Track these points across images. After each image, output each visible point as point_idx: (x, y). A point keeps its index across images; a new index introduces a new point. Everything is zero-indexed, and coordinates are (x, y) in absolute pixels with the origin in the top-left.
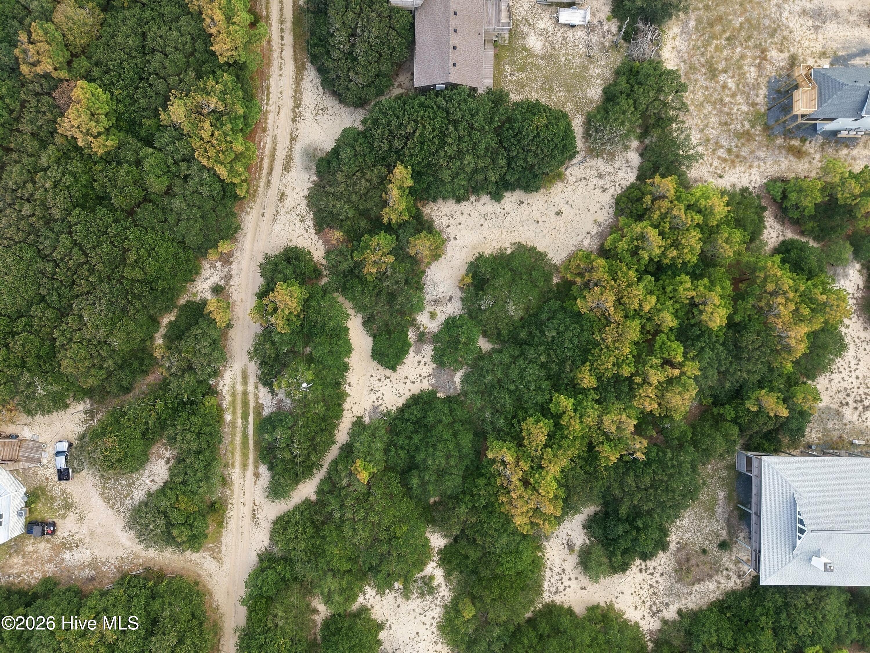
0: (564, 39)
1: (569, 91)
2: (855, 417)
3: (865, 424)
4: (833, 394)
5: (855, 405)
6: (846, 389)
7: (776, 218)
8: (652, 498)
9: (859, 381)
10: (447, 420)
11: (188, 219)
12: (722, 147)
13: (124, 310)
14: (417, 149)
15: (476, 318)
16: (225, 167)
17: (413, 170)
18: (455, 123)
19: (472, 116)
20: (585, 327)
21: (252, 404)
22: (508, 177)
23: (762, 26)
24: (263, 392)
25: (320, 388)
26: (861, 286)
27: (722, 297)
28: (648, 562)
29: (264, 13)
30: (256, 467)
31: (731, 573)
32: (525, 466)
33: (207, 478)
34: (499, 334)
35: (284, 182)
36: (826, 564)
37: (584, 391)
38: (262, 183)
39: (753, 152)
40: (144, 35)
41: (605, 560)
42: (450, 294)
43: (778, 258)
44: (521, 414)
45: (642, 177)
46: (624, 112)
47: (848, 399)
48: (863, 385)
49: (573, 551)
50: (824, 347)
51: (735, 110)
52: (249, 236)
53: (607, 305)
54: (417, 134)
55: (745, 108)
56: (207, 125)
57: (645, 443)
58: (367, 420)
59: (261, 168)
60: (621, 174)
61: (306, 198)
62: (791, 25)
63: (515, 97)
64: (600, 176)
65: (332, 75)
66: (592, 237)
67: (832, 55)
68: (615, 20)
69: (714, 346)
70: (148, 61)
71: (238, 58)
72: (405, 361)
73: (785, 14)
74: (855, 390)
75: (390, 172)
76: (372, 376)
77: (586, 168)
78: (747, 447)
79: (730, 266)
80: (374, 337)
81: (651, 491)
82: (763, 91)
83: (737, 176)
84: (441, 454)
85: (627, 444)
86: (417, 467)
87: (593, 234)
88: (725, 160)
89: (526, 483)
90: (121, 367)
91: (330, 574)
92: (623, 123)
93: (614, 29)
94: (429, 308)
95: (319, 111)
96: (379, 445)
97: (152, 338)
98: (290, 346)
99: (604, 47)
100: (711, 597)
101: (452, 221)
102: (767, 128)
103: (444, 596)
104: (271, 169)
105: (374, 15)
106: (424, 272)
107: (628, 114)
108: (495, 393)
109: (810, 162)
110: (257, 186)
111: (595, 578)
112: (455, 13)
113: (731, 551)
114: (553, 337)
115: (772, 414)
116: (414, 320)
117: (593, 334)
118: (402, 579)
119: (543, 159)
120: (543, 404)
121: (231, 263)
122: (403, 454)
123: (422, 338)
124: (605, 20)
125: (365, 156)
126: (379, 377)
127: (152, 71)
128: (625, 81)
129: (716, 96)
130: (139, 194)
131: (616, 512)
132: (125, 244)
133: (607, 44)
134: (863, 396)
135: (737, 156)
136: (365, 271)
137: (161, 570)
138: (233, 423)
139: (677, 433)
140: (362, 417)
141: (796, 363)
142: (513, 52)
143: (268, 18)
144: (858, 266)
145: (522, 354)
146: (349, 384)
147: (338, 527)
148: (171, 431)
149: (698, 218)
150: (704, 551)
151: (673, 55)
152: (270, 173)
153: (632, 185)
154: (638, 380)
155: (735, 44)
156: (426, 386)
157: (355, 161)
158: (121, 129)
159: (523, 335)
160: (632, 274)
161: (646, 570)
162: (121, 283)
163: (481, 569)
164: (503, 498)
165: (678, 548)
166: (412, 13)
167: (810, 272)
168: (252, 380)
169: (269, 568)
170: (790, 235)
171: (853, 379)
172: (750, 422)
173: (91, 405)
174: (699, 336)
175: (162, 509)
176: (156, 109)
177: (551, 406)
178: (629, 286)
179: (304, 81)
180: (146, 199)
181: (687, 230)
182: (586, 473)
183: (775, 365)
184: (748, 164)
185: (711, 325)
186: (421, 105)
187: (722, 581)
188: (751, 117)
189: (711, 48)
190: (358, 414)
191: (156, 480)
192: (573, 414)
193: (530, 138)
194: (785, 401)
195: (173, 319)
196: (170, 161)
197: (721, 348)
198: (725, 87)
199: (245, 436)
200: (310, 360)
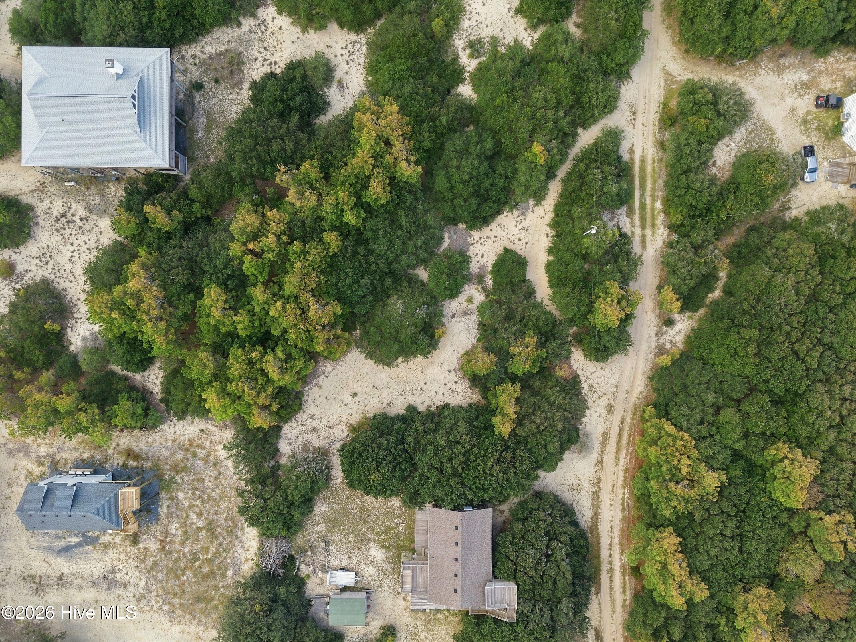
0: (350, 558)
1: (345, 509)
2: (74, 206)
3: (64, 200)
4: (96, 229)
5: (74, 218)
6: (83, 233)
7: (151, 393)
8: (270, 129)
9: (71, 241)
10: (459, 201)
11: (700, 384)
12: (202, 459)
13: (758, 301)
14: (489, 450)
15: (431, 298)
16: (667, 432)
17: (493, 431)
18: (455, 474)
19: (439, 481)
20: (334, 287)
21: (637, 218)
22: (404, 426)
23: (165, 572)
24: (627, 229)
25: (577, 231)
26: (69, 330)
27: (209, 316)
28: (269, 71)
29: (627, 578)
30: (632, 159)
31: (191, 60)
32: (389, 158)
33: (679, 147)
34: (410, 282)
35: (607, 422)
36: (113, 66)
37: (334, 228)
38: (628, 420)
39: (172, 454)
40: (741, 551)
41: (310, 73)
42: (454, 321)
43: (155, 352)
44: (391, 207)
45: (277, 429)
46: (297, 487)
47: (80, 224)
48: (67, 237)
49: (339, 81)
50: (110, 271)
51: (190, 492)
52: (640, 371)
53: (315, 307)
54: (490, 464)
55: (181, 495)
56: (684, 470)
57: (277, 180)
58: (531, 202)
59: (630, 436)
60: (296, 432)
61: (588, 408)
62: (137, 573)
63: (396, 502)
64: (315, 430)
65: (567, 520)
66: (324, 373)
67: (98, 546)
68: (303, 576)
69: (215, 271)
70: (738, 527)
71: (655, 532)
72: (496, 258)
73: (142, 584)
74: (74, 232)
75: (513, 430)
76: (527, 243)
77: (328, 438)
78: (177, 179)
79: (197, 346)
80: (525, 281)
81: (270, 136)
82: (163, 511)
83: (187, 432)
84: (466, 169)
85: (293, 179)
86: (487, 157)
87: (323, 376)
88: (198, 446)
89: (388, 143)
90: (759, 249)
91: (566, 59)
92: (298, 477)
93: (303, 566)
94: (473, 307)
95: (576, 489)
96: (522, 178)
97: (730, 276)
98: (605, 269)
99: (312, 551)
100: (210, 39)
101: (453, 387)
102: (160, 477)
103: (459, 39)
104: (620, 435)
105: (530, 573)
106: (479, 340)
107: (293, 485)
108: (414, 228)
109: (118, 445)
110: (633, 419)
111: (319, 56)
112: (456, 575)
113: (191, 81)
114: (363, 278)
115: (159, 207)
116: (487, 296)
117: (326, 282)
118: (499, 55)
119: (372, 443)
120: (371, 217)
121: (656, 347)
122: (500, 170)
123: (480, 279)
124: (311, 575)
125: (537, 445)
126: (520, 242)
127: (735, 519)
128: (295, 517)
129: (208, 506)
130: (746, 406)
131: (302, 117)
132: (757, 360)
133: (310, 553)
134: (66, 226)
135: (187, 450)
136: (535, 339)
137: (719, 64)
138: (654, 200)
139: (247, 189)
140: (536, 205)
141: (135, 256)
142: (397, 545)
143: (624, 574)
144: (72, 348)
145: (390, 264)
146: (547, 237)
147: (559, 103)
148: (714, 190)
149: (231, 388)
150: (217, 81)
151: (248, 542)
152: (621, 430)
153: (286, 420)
154: (285, 238)
155: (190, 555)
156: (476, 235)
157: (546, 440)
158: (761, 467)
159: (389, 281)
160: (292, 336)
161: (271, 64)
162: (760, 325)
163: (427, 64)
164: (409, 129)
165: (241, 84)
166: (495, 576)
167: (121, 341)
168: (637, 240)
169: (621, 65)
170: (138, 377)
171: (76, 243)
172: (178, 201)
173: (784, 215)
174: (227, 279)
175: (722, 118)
176: (730, 485)
177: (363, 215)
178: (295, 325)
179: (590, 516)
180: (739, 402)
181: (240, 377)
182: (331, 153)
183: (156, 254)
184: (177, 443)
185: (218, 290)
186: (485, 491)
187: (199, 53)
188: (174, 486)
189: (212, 550)
190: (539, 207)
191: (724, 146)
192: (345, 207)
193: (385, 462)
194: (147, 220)
195: (710, 295)
196: (717, 437)
197: (207, 268)
198: (200, 515)
199: (643, 187)
200: (585, 257)
